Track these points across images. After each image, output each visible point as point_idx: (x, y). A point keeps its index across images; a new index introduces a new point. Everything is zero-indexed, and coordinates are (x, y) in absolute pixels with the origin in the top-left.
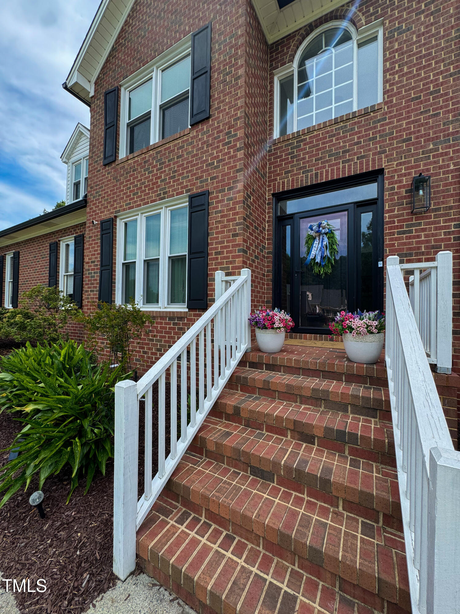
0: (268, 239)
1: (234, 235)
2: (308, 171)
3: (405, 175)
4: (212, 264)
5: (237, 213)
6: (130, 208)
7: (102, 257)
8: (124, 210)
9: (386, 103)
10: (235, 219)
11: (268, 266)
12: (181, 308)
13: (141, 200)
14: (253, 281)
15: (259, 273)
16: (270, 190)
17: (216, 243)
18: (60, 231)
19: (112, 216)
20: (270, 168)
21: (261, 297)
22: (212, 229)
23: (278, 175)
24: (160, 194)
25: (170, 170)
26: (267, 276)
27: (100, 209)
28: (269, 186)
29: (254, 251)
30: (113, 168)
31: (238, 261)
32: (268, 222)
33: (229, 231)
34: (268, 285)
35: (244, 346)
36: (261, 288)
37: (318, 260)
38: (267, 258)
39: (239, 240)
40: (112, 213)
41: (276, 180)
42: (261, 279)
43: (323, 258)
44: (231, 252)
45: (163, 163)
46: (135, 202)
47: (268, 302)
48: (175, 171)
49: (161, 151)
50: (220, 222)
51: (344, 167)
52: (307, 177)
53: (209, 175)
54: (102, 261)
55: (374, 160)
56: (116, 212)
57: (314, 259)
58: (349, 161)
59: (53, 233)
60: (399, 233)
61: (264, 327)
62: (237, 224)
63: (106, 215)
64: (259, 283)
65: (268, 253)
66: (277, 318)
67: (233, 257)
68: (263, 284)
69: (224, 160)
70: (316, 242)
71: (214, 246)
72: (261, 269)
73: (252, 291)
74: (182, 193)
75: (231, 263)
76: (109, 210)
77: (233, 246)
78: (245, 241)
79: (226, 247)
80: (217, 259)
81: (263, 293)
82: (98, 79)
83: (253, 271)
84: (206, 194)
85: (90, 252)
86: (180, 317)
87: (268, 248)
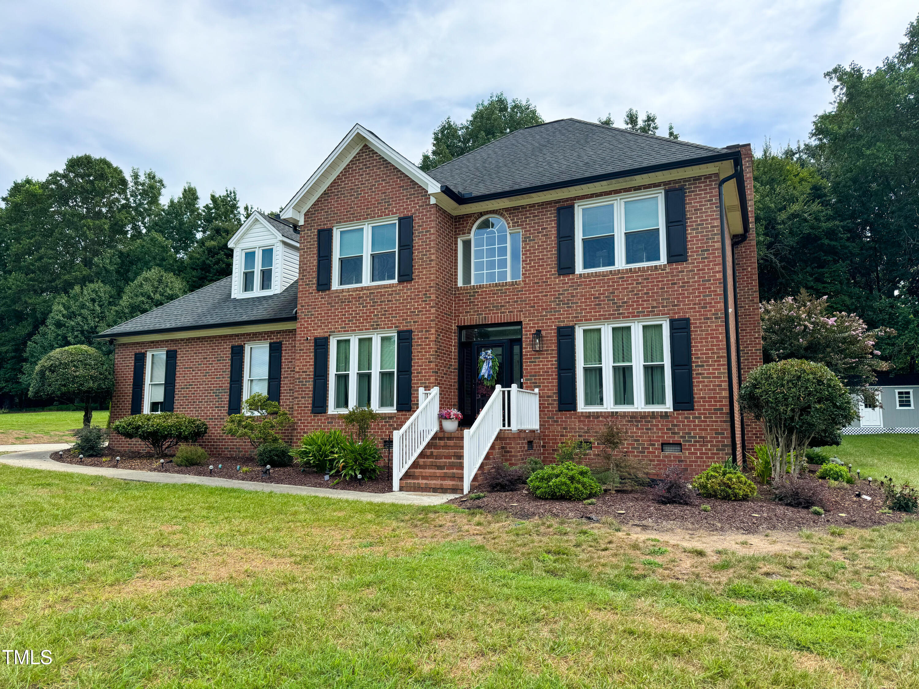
0: (454, 359)
1: (430, 362)
2: (480, 314)
3: (532, 327)
4: (414, 381)
5: (431, 348)
6: (345, 331)
7: (315, 368)
8: (339, 331)
9: (523, 281)
10: (430, 352)
11: (454, 379)
12: (392, 410)
13: (357, 327)
14: (440, 394)
15: (447, 385)
16: (455, 323)
17: (418, 366)
18: (248, 334)
19: (326, 335)
20: (455, 307)
21: (449, 402)
22: (414, 356)
23: (461, 313)
24: (373, 325)
25: (382, 308)
26: (454, 386)
27: (313, 327)
28: (455, 320)
29: (443, 370)
30: (327, 295)
31: (432, 379)
32: (454, 346)
33: (426, 359)
34: (454, 392)
35: (435, 428)
36: (449, 395)
37: (486, 376)
38: (454, 372)
39: (433, 365)
40: (326, 332)
41: (459, 316)
42: (449, 388)
43: (489, 375)
44: (427, 372)
45: (376, 302)
46: (350, 327)
47: (454, 405)
48: (386, 311)
49: (374, 293)
50: (420, 352)
51: (501, 316)
52: (479, 318)
53: (412, 319)
54: (315, 371)
55: (517, 315)
56: (331, 332)
57: (484, 376)
58: (503, 313)
59: (237, 335)
60: (530, 362)
61: (446, 418)
62: (431, 355)
63: (319, 333)
64: (447, 392)
65: (455, 369)
66: (452, 413)
67: (429, 376)
68: (451, 392)
69: (422, 311)
70: (485, 364)
71: (415, 368)
72: (449, 382)
73: (440, 401)
74: (392, 327)
75: (427, 380)
76: (323, 329)
77: (429, 369)
78: (437, 365)
79: (424, 369)
80: (418, 376)
81: (451, 399)
82: (308, 211)
83: (440, 387)
84: (410, 332)
85: (301, 362)
86: (391, 417)
87: (454, 365)
